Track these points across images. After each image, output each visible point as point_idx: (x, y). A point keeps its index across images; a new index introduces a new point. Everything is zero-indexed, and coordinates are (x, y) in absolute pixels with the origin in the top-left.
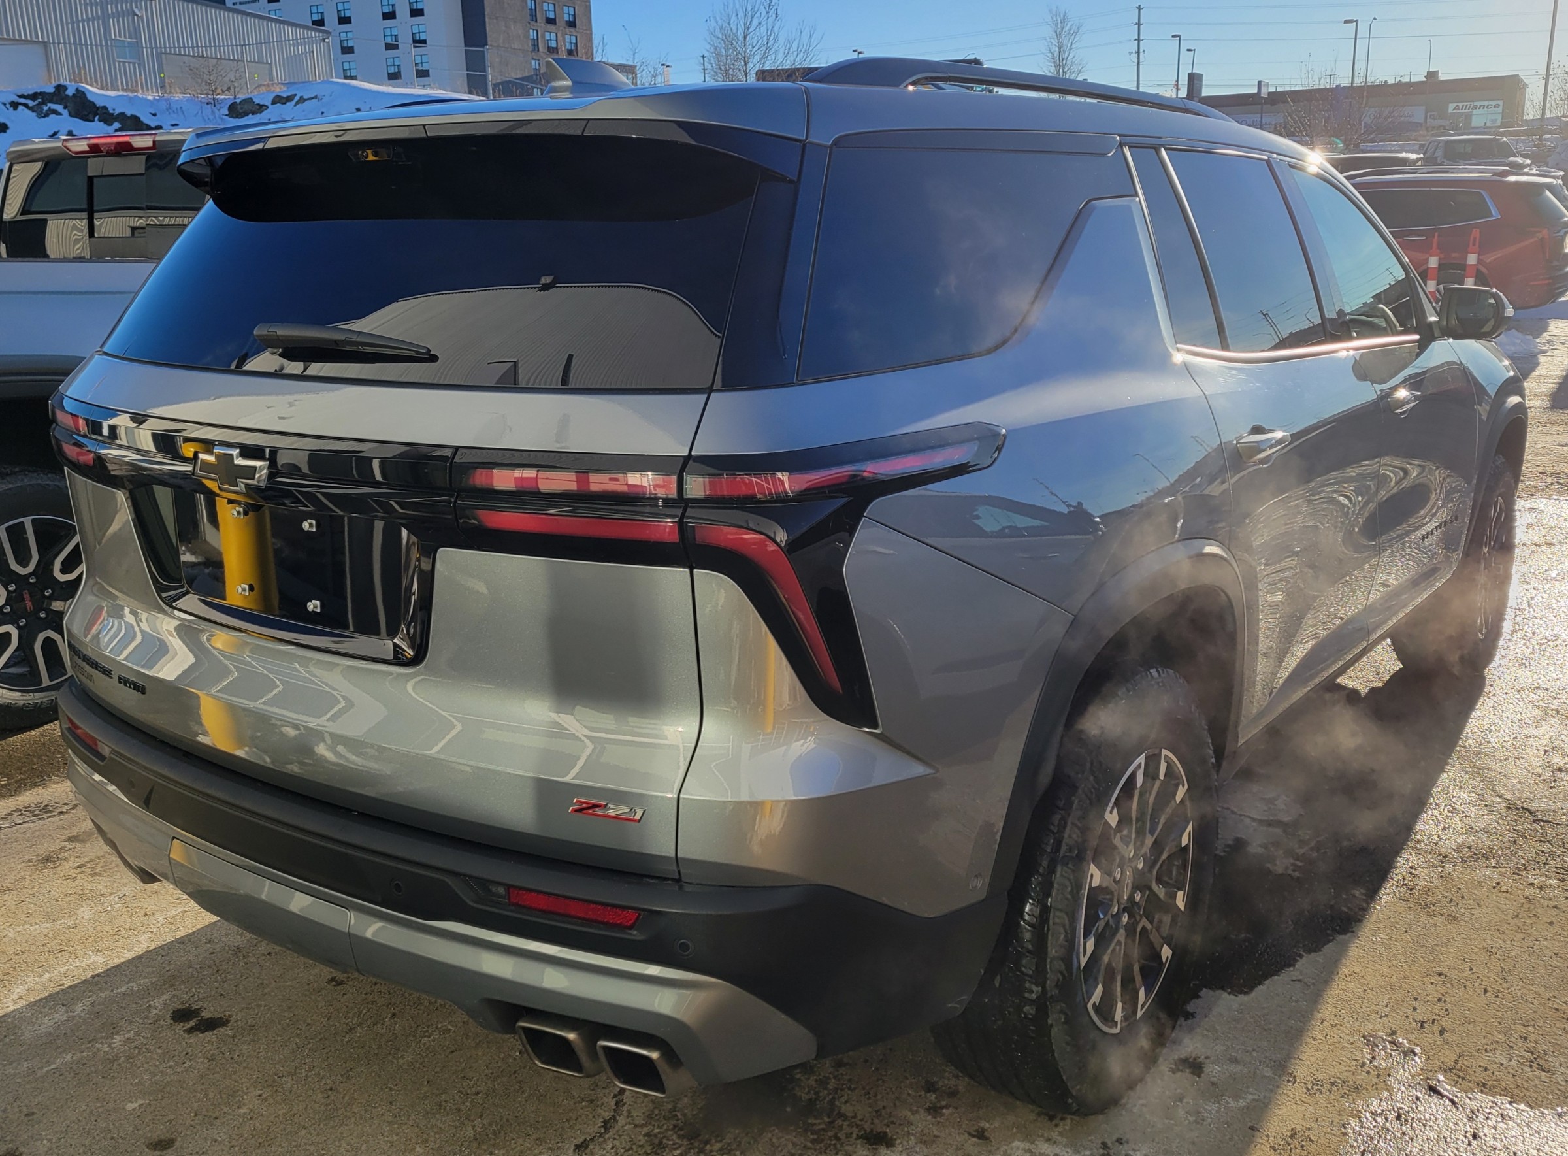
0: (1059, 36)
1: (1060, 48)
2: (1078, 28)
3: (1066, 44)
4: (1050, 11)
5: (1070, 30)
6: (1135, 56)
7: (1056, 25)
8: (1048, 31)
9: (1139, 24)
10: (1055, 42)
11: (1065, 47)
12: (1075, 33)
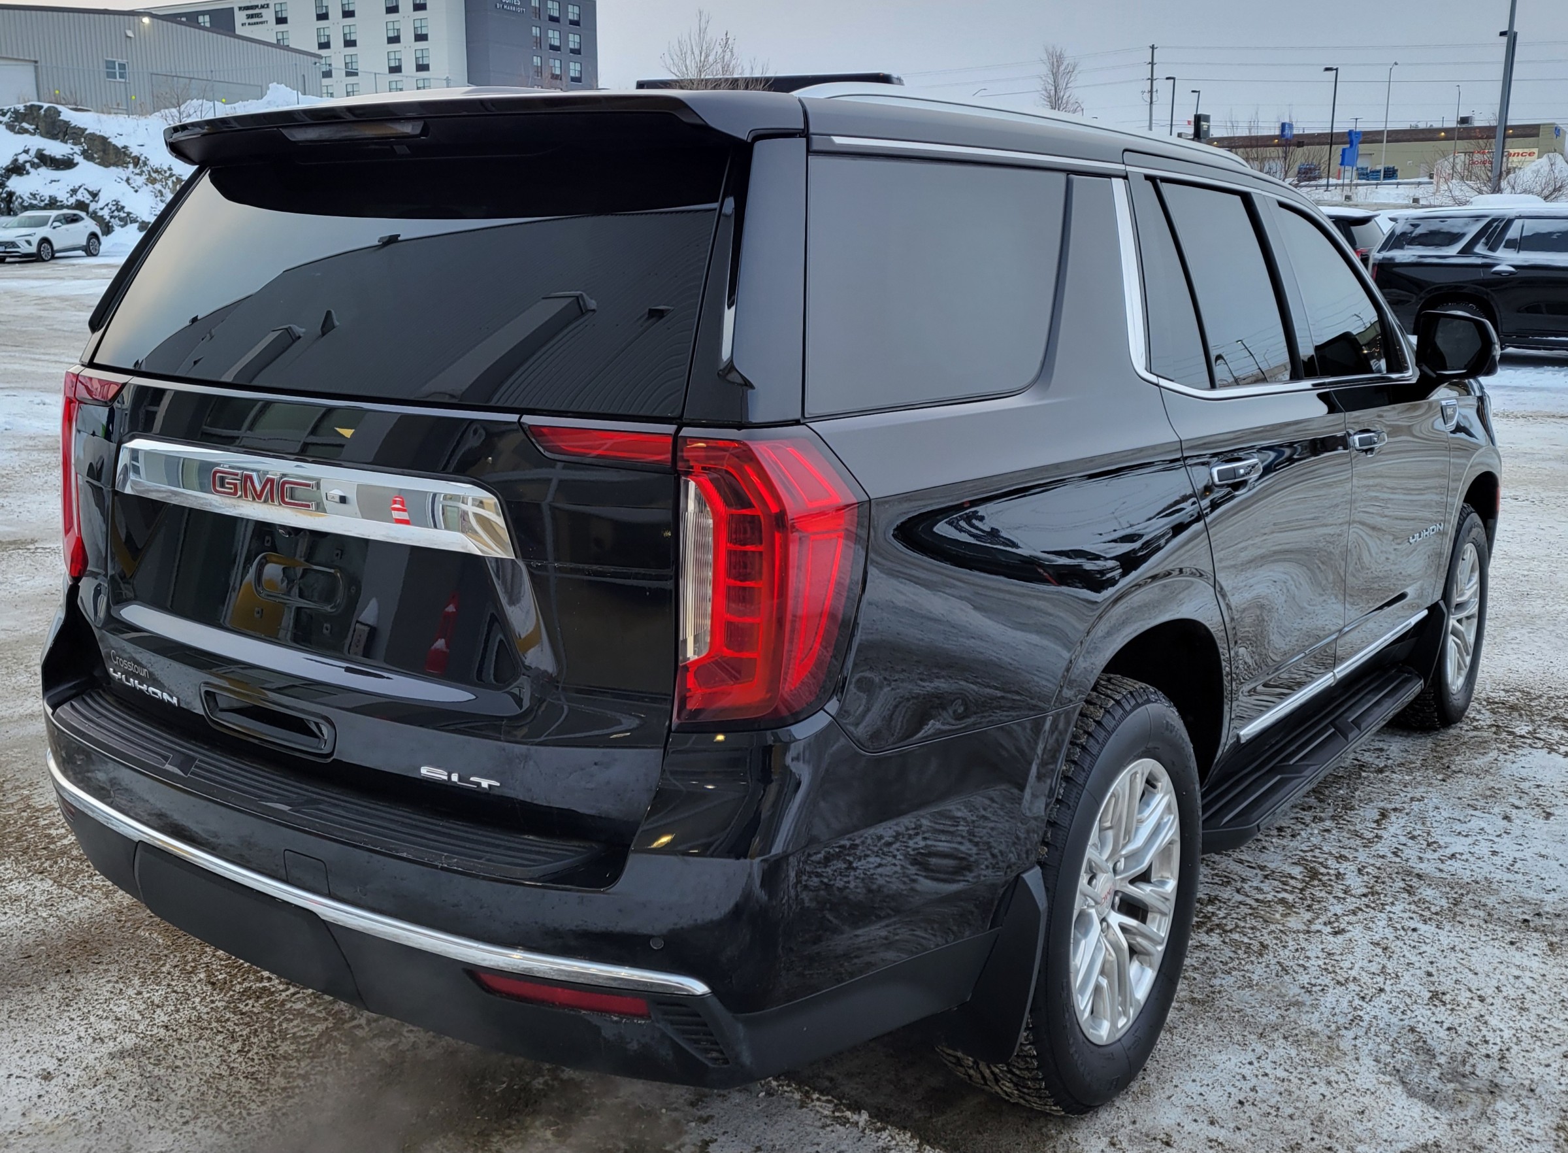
0: (1055, 75)
1: (1055, 88)
2: (1074, 69)
3: (1062, 83)
4: (1047, 49)
5: (1065, 69)
6: (1147, 96)
7: (1053, 64)
8: (1044, 69)
9: (1152, 63)
10: (1051, 81)
11: (1060, 87)
12: (1071, 73)
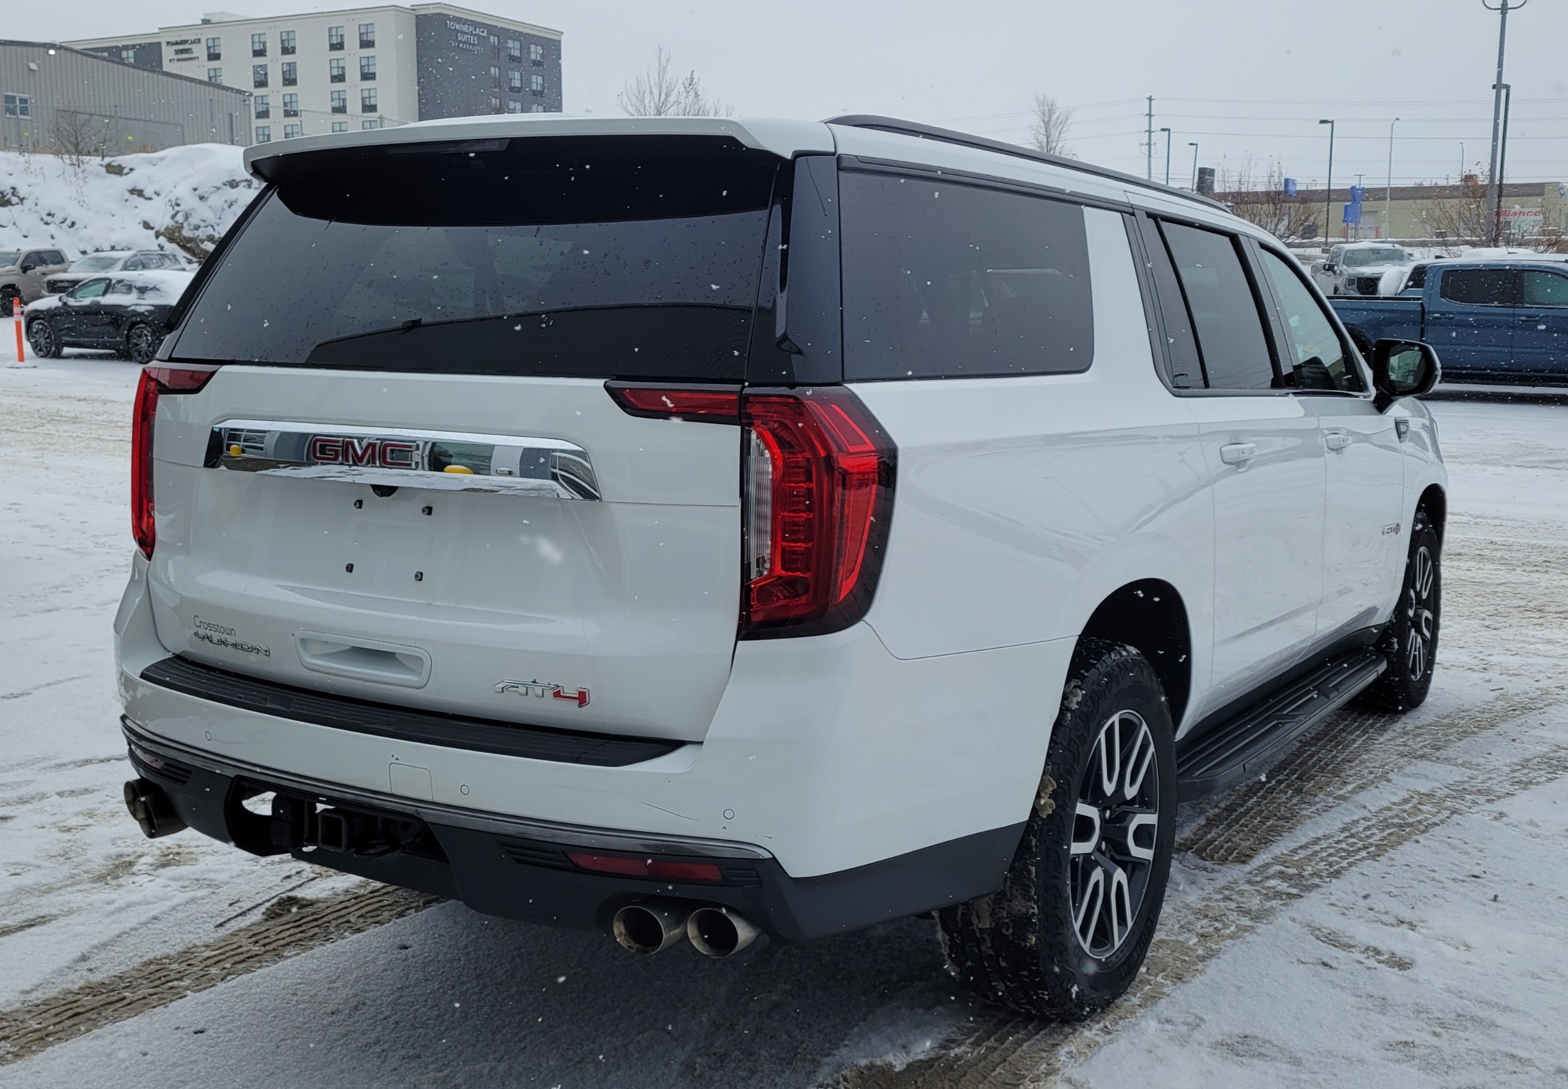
0: (1047, 125)
1: (1048, 138)
2: (1067, 119)
3: (1054, 133)
4: (1037, 99)
5: (1058, 118)
7: (1044, 114)
8: (1036, 120)
9: (1150, 115)
10: (1043, 131)
11: (1052, 137)
12: (1063, 123)
